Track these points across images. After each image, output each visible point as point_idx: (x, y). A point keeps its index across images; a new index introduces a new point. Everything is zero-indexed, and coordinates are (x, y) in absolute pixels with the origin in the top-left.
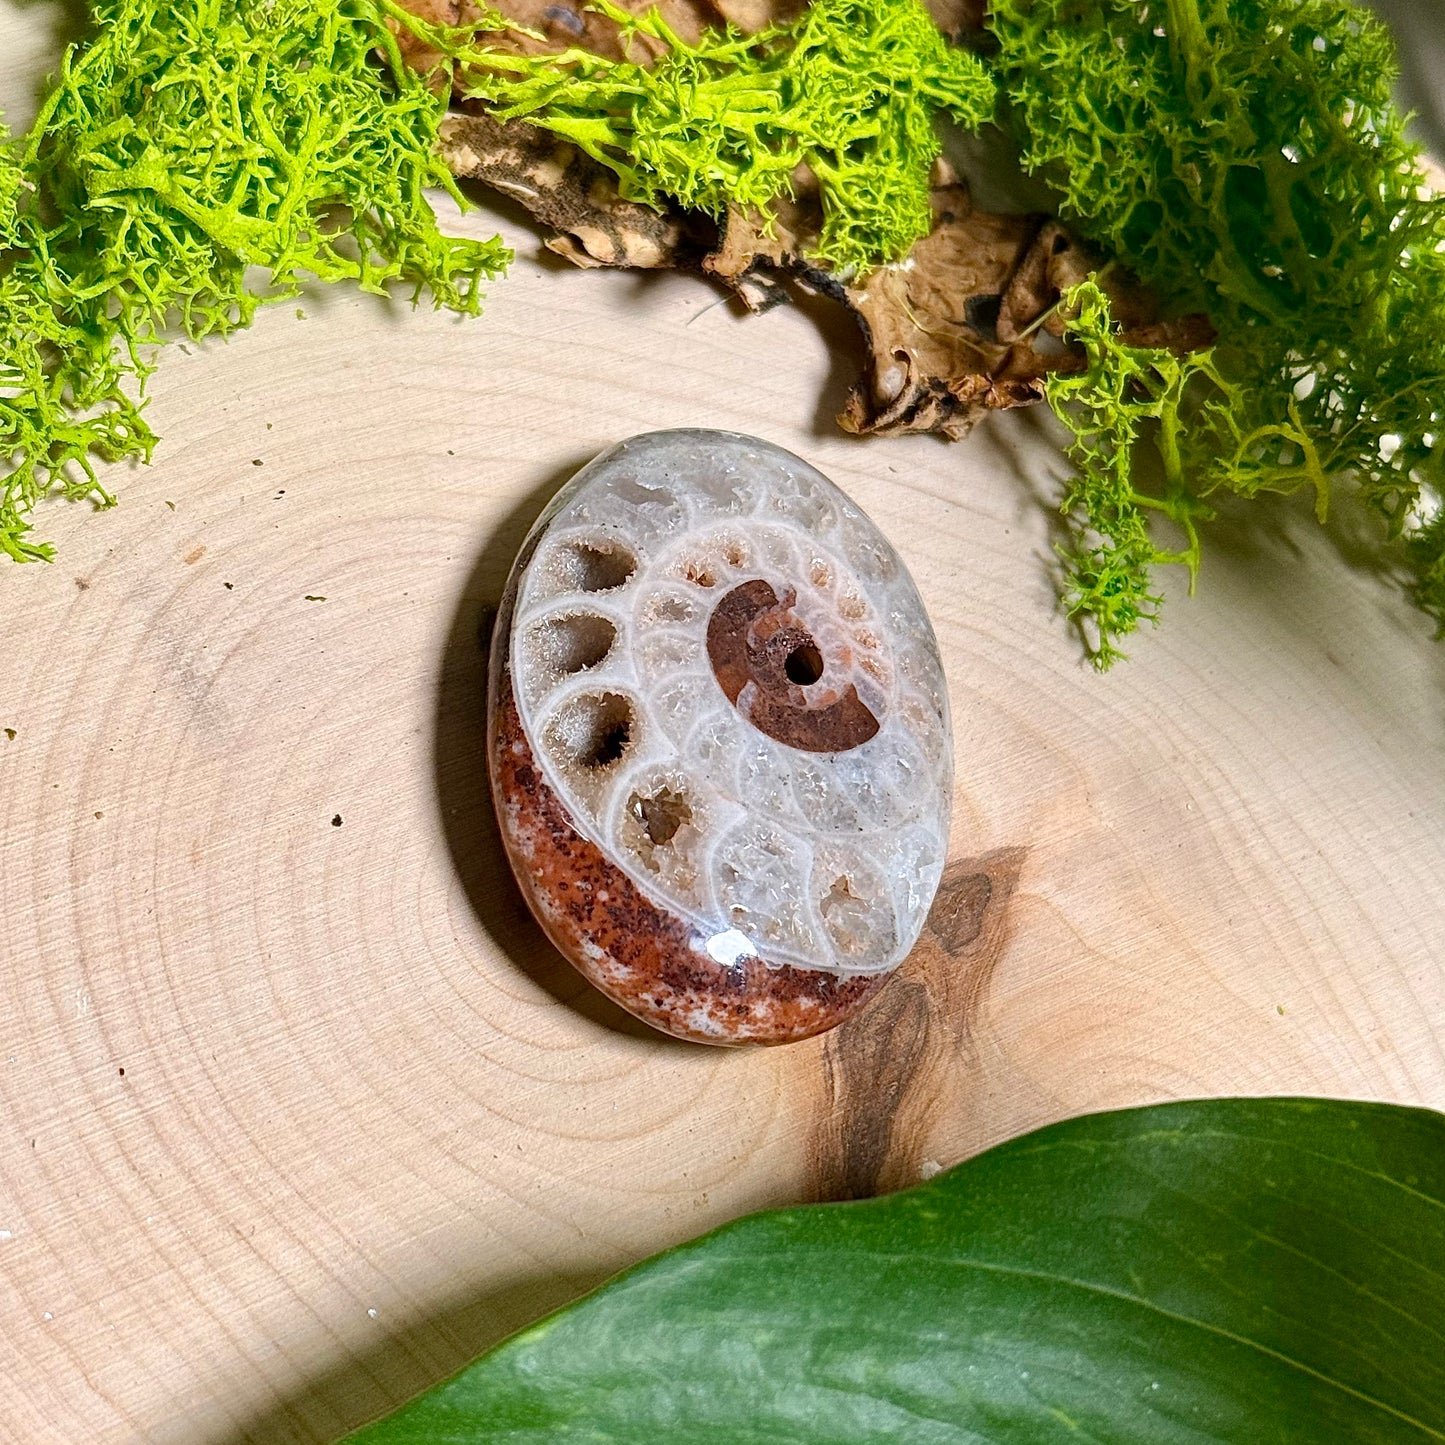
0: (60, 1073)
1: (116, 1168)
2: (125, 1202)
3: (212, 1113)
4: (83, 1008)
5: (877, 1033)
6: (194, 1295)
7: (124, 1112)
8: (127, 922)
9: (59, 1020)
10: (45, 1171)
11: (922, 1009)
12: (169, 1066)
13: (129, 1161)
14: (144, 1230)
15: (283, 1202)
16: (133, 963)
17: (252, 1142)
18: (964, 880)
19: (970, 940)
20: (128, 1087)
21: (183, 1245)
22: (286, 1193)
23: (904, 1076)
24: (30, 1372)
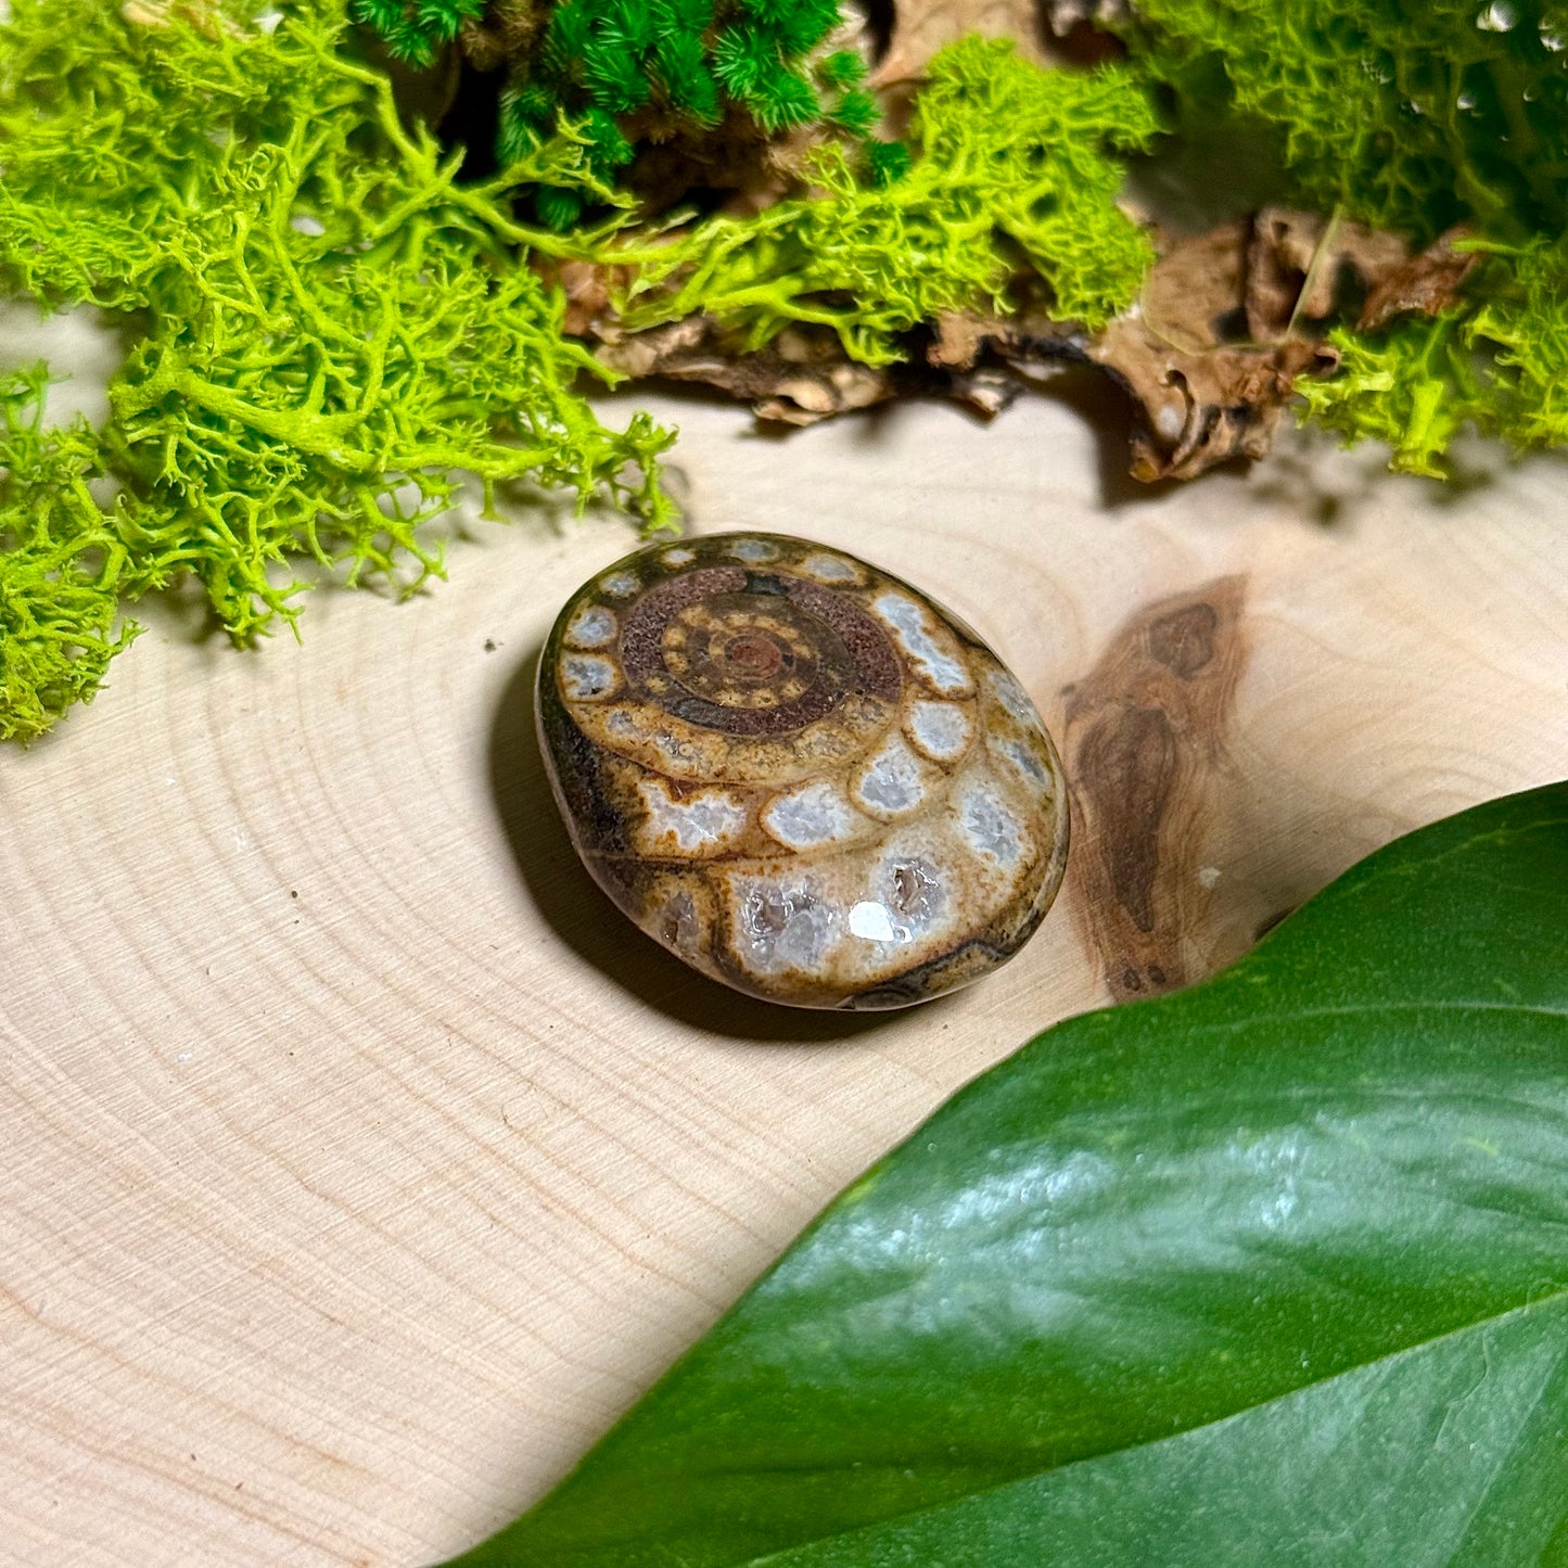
0: (228, 903)
1: (301, 983)
2: (318, 1013)
3: (399, 920)
4: (241, 843)
5: (1120, 760)
6: (408, 1090)
7: (305, 933)
8: (278, 760)
9: (218, 856)
10: (224, 994)
11: (1165, 732)
12: (345, 883)
13: (315, 975)
14: (343, 1037)
15: (492, 992)
16: (290, 796)
17: (448, 941)
18: (1182, 612)
19: (1202, 664)
20: (302, 908)
21: (389, 1044)
22: (494, 984)
23: (1160, 794)
24: (237, 1183)
